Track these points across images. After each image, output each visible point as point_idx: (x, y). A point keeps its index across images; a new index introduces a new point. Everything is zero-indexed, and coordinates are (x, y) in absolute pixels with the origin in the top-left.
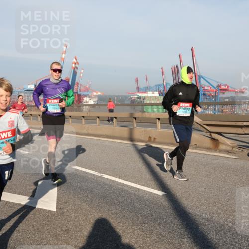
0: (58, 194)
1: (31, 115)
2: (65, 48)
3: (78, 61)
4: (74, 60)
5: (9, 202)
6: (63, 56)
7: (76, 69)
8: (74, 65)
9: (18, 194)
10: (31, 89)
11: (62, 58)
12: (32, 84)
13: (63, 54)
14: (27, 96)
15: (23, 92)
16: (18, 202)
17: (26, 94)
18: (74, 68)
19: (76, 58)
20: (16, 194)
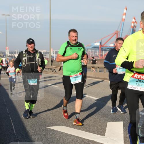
0: (124, 134)
1: (98, 67)
2: (125, 10)
3: (136, 21)
4: (134, 20)
5: (85, 139)
6: (124, 17)
7: (134, 28)
8: (133, 25)
9: (92, 133)
10: (97, 46)
11: (123, 19)
12: (97, 42)
13: (123, 15)
14: (94, 52)
15: (91, 49)
16: (91, 140)
17: (93, 51)
18: (133, 27)
19: (135, 19)
20: (90, 132)
